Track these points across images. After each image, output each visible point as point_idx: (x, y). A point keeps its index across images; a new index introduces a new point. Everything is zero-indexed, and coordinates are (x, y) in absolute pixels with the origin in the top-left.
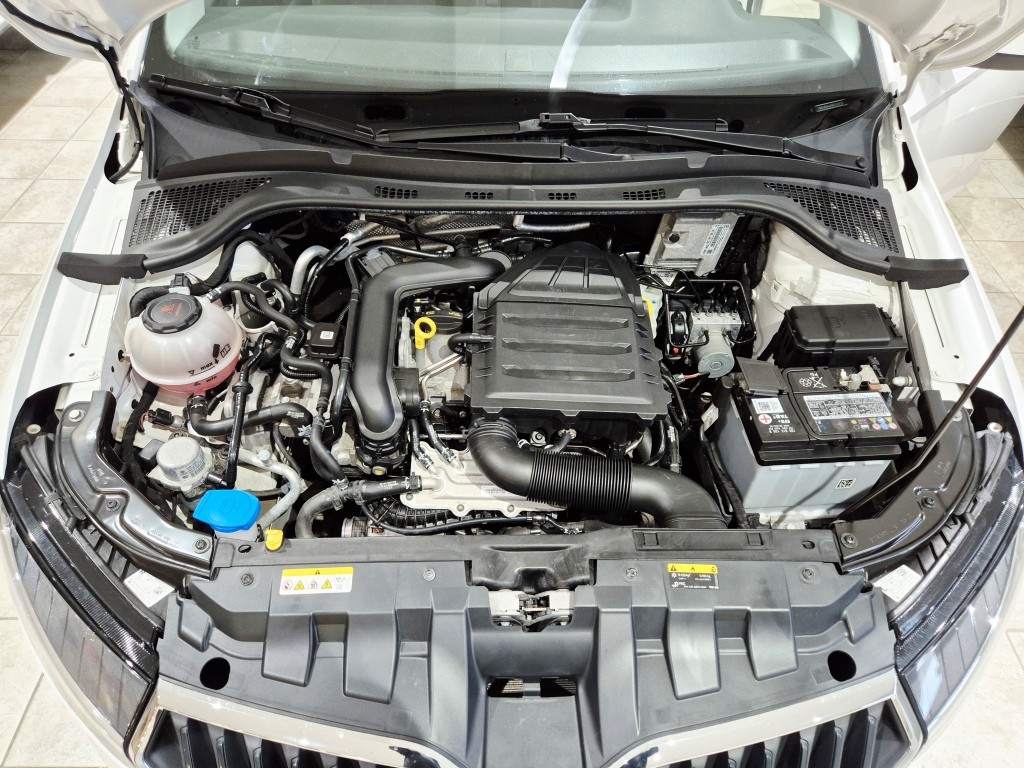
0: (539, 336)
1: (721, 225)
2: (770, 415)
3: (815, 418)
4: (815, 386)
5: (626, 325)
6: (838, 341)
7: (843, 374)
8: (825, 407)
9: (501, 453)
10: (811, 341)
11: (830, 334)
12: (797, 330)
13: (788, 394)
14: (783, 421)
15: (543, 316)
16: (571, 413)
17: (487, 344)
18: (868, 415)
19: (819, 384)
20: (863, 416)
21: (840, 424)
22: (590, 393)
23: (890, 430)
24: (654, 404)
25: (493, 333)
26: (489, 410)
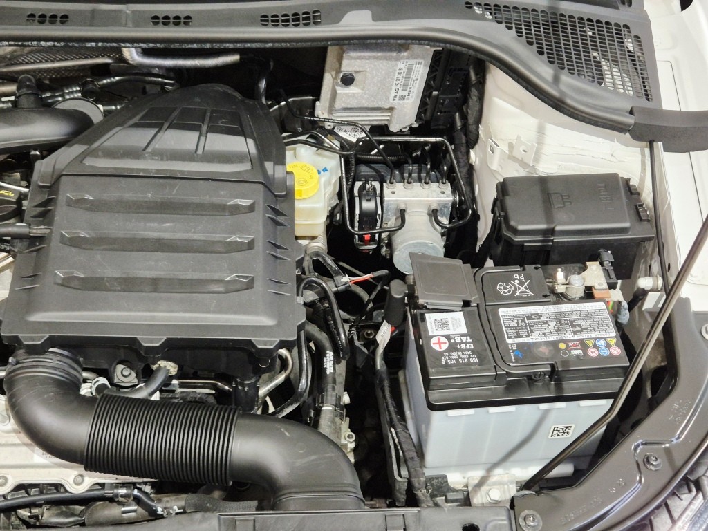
0: (119, 226)
1: (411, 62)
2: (448, 337)
3: (509, 341)
4: (518, 293)
5: (251, 209)
6: (558, 228)
7: (560, 275)
8: (527, 324)
9: (46, 403)
10: (521, 227)
11: (549, 217)
12: (506, 213)
13: (478, 306)
14: (463, 347)
15: (129, 196)
16: (152, 341)
17: (41, 239)
18: (584, 335)
19: (523, 290)
20: (576, 337)
21: (543, 349)
22: (185, 311)
23: (611, 357)
24: (278, 325)
25: (50, 224)
26: (26, 340)
